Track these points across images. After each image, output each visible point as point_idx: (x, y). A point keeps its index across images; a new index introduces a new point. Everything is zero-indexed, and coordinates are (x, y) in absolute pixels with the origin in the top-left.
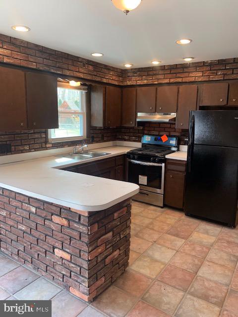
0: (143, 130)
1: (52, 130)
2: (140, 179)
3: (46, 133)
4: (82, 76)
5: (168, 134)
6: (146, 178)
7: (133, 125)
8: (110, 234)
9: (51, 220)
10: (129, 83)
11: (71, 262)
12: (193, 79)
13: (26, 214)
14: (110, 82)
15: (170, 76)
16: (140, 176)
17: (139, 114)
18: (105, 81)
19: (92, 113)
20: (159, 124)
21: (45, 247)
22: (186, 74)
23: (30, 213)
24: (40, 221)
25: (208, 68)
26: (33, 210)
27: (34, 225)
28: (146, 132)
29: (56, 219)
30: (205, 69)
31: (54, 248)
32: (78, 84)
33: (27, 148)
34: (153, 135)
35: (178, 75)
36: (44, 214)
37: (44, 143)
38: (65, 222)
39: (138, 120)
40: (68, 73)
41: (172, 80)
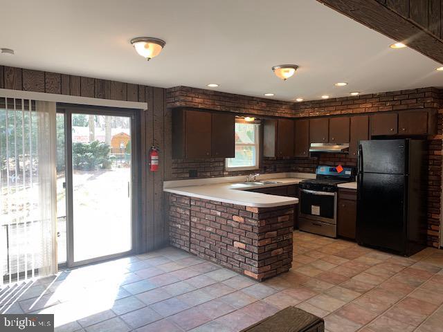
0: (318, 160)
1: (229, 159)
2: (312, 210)
3: (224, 162)
4: (255, 112)
5: (343, 164)
6: (319, 208)
7: (307, 156)
8: (275, 232)
9: (232, 220)
10: (302, 115)
11: (246, 250)
12: (363, 111)
13: (213, 218)
14: (283, 115)
15: (341, 108)
16: (313, 206)
17: (312, 145)
18: (277, 115)
19: (264, 144)
20: (334, 154)
21: (227, 242)
22: (357, 106)
23: (216, 216)
24: (224, 222)
25: (377, 100)
26: (219, 214)
27: (218, 226)
28: (321, 162)
29: (236, 218)
30: (374, 100)
31: (233, 241)
32: (252, 119)
33: (208, 174)
34: (328, 166)
35: (349, 107)
36: (227, 216)
37: (221, 171)
38: (242, 220)
39: (310, 150)
40: (244, 111)
41: (343, 112)
